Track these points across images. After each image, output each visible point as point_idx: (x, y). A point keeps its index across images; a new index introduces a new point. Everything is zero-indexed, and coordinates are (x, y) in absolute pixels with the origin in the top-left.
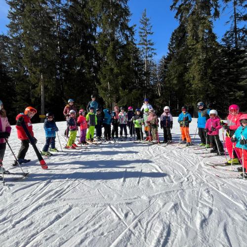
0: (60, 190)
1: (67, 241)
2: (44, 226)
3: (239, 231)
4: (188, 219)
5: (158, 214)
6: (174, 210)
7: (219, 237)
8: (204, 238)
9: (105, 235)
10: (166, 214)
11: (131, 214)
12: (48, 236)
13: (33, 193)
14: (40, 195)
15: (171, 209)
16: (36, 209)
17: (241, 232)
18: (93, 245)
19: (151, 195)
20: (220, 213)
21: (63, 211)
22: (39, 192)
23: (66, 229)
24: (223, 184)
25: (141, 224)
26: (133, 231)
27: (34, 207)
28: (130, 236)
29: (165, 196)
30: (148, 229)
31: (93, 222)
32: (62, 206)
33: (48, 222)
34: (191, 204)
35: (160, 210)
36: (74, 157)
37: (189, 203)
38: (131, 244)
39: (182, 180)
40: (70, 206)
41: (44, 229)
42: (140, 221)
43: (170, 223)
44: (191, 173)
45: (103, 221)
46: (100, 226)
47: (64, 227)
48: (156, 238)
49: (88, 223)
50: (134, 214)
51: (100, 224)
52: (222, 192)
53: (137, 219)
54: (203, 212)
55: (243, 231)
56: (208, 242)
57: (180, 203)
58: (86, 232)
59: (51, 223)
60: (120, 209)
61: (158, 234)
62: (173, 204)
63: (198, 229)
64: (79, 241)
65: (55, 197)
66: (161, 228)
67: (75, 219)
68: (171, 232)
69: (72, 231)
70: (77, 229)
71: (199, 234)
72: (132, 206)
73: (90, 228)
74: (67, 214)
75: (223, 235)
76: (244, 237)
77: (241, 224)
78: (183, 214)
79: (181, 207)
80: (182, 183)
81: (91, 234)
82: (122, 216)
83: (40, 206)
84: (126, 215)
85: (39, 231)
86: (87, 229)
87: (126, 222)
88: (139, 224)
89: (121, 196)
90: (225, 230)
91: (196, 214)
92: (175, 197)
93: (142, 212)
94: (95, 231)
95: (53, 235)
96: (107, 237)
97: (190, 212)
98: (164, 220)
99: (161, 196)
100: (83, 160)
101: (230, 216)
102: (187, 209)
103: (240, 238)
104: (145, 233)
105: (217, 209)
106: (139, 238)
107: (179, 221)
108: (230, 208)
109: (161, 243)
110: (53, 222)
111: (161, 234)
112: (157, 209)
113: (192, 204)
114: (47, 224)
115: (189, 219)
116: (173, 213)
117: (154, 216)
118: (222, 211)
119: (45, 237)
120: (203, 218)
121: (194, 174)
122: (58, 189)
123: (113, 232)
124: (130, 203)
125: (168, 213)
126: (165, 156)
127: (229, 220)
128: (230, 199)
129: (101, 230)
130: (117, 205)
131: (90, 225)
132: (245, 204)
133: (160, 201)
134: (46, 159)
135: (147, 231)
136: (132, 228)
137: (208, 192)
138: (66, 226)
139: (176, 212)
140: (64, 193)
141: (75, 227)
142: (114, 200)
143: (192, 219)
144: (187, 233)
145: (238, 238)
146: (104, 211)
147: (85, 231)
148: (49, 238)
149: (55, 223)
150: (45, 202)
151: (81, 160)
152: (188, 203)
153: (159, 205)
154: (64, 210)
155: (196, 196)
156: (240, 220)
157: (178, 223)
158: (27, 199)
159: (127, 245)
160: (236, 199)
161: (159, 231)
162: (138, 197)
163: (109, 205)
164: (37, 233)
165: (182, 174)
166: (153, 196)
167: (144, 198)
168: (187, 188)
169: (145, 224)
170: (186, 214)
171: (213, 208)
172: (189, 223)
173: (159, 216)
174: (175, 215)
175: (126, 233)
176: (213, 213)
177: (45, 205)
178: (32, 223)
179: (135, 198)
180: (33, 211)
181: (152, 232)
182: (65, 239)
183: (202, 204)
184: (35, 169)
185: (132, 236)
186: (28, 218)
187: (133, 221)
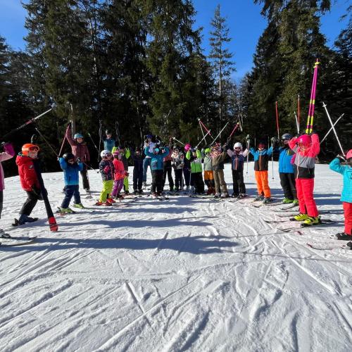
0: (63, 260)
1: (49, 329)
2: (24, 308)
3: (316, 325)
4: (239, 305)
5: (196, 296)
6: (221, 292)
7: (281, 334)
8: (257, 335)
9: (107, 323)
10: (208, 296)
11: (154, 295)
12: (25, 322)
13: (25, 263)
14: (34, 266)
15: (218, 290)
16: (22, 284)
17: (320, 328)
18: (85, 336)
19: (193, 270)
20: (293, 298)
21: (57, 289)
22: (34, 262)
23: (53, 313)
24: (309, 255)
25: (165, 310)
26: (150, 319)
27: (19, 281)
28: (143, 326)
29: (214, 272)
30: (173, 318)
31: (94, 305)
32: (59, 280)
33: (32, 303)
34: (250, 284)
35: (200, 290)
36: (99, 215)
37: (249, 282)
38: (141, 338)
39: (247, 249)
40: (69, 281)
41: (24, 311)
42: (164, 306)
43: (210, 311)
44: (263, 239)
45: (111, 303)
46: (104, 311)
47: (52, 310)
48: (180, 331)
49: (87, 305)
50: (159, 296)
51: (103, 308)
52: (305, 267)
53: (162, 302)
54: (266, 296)
55: (323, 326)
56: (261, 340)
57: (234, 282)
58: (81, 318)
59: (35, 304)
60: (140, 288)
61: (185, 326)
62: (221, 284)
63: (251, 320)
64: (65, 331)
65: (53, 270)
66: (193, 316)
67: (71, 300)
68: (208, 324)
69: (62, 316)
70: (69, 313)
71: (250, 328)
72: (158, 285)
73: (88, 313)
74: (62, 293)
75: (287, 331)
76: (321, 335)
77: (322, 316)
78: (234, 298)
79: (234, 287)
80: (245, 253)
81: (86, 322)
82: (140, 298)
83: (29, 280)
84: (147, 297)
85: (15, 314)
86: (84, 313)
87: (143, 306)
88: (162, 309)
89: (148, 270)
90: (294, 323)
91: (254, 298)
92: (228, 273)
93: (171, 294)
94: (93, 317)
95: (32, 321)
96: (109, 326)
97: (245, 295)
98: (201, 305)
99: (207, 272)
100: (110, 220)
101: (307, 303)
102: (242, 291)
103: (316, 337)
104: (168, 323)
105: (289, 292)
106: (155, 330)
107: (224, 308)
108: (311, 291)
109: (187, 339)
110: (39, 302)
111: (191, 326)
112: (197, 289)
113: (253, 284)
114: (29, 305)
115: (242, 306)
116: (219, 295)
117: (188, 299)
118: (297, 295)
119: (21, 322)
120: (264, 304)
121: (267, 242)
122: (61, 258)
123: (119, 320)
124: (157, 280)
125: (211, 296)
126: (231, 215)
127: (306, 308)
128: (315, 278)
129: (102, 317)
130: (137, 282)
131: (89, 308)
132: (337, 285)
133: (204, 278)
134: (59, 218)
135: (171, 321)
136: (149, 316)
137: (283, 267)
138: (55, 309)
139: (223, 294)
140: (68, 263)
141: (67, 311)
142: (136, 274)
143: (245, 306)
144: (231, 325)
145: (311, 337)
146: (118, 290)
147: (79, 317)
148: (26, 324)
149: (40, 304)
150: (37, 275)
151: (107, 219)
152: (246, 282)
153: (201, 283)
154: (60, 287)
155: (262, 272)
156: (322, 309)
157: (221, 311)
158: (14, 271)
159: (134, 339)
160: (325, 277)
161: (188, 321)
162: (174, 271)
163: (127, 282)
164: (12, 317)
165: (249, 241)
166: (196, 271)
167: (182, 273)
168: (251, 261)
169: (171, 310)
170: (239, 297)
171: (285, 290)
172: (240, 311)
173: (195, 300)
174: (221, 299)
175: (138, 322)
176: (282, 298)
177: (36, 279)
178: (9, 303)
179: (169, 273)
180: (17, 286)
181: (179, 322)
182: (48, 327)
183: (268, 284)
184: (40, 231)
185: (147, 326)
186: (6, 297)
187: (154, 305)
